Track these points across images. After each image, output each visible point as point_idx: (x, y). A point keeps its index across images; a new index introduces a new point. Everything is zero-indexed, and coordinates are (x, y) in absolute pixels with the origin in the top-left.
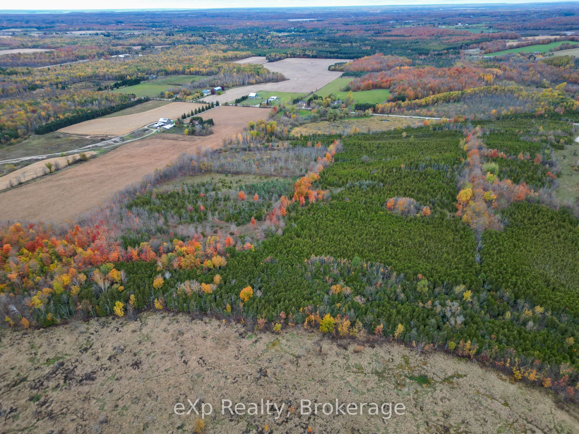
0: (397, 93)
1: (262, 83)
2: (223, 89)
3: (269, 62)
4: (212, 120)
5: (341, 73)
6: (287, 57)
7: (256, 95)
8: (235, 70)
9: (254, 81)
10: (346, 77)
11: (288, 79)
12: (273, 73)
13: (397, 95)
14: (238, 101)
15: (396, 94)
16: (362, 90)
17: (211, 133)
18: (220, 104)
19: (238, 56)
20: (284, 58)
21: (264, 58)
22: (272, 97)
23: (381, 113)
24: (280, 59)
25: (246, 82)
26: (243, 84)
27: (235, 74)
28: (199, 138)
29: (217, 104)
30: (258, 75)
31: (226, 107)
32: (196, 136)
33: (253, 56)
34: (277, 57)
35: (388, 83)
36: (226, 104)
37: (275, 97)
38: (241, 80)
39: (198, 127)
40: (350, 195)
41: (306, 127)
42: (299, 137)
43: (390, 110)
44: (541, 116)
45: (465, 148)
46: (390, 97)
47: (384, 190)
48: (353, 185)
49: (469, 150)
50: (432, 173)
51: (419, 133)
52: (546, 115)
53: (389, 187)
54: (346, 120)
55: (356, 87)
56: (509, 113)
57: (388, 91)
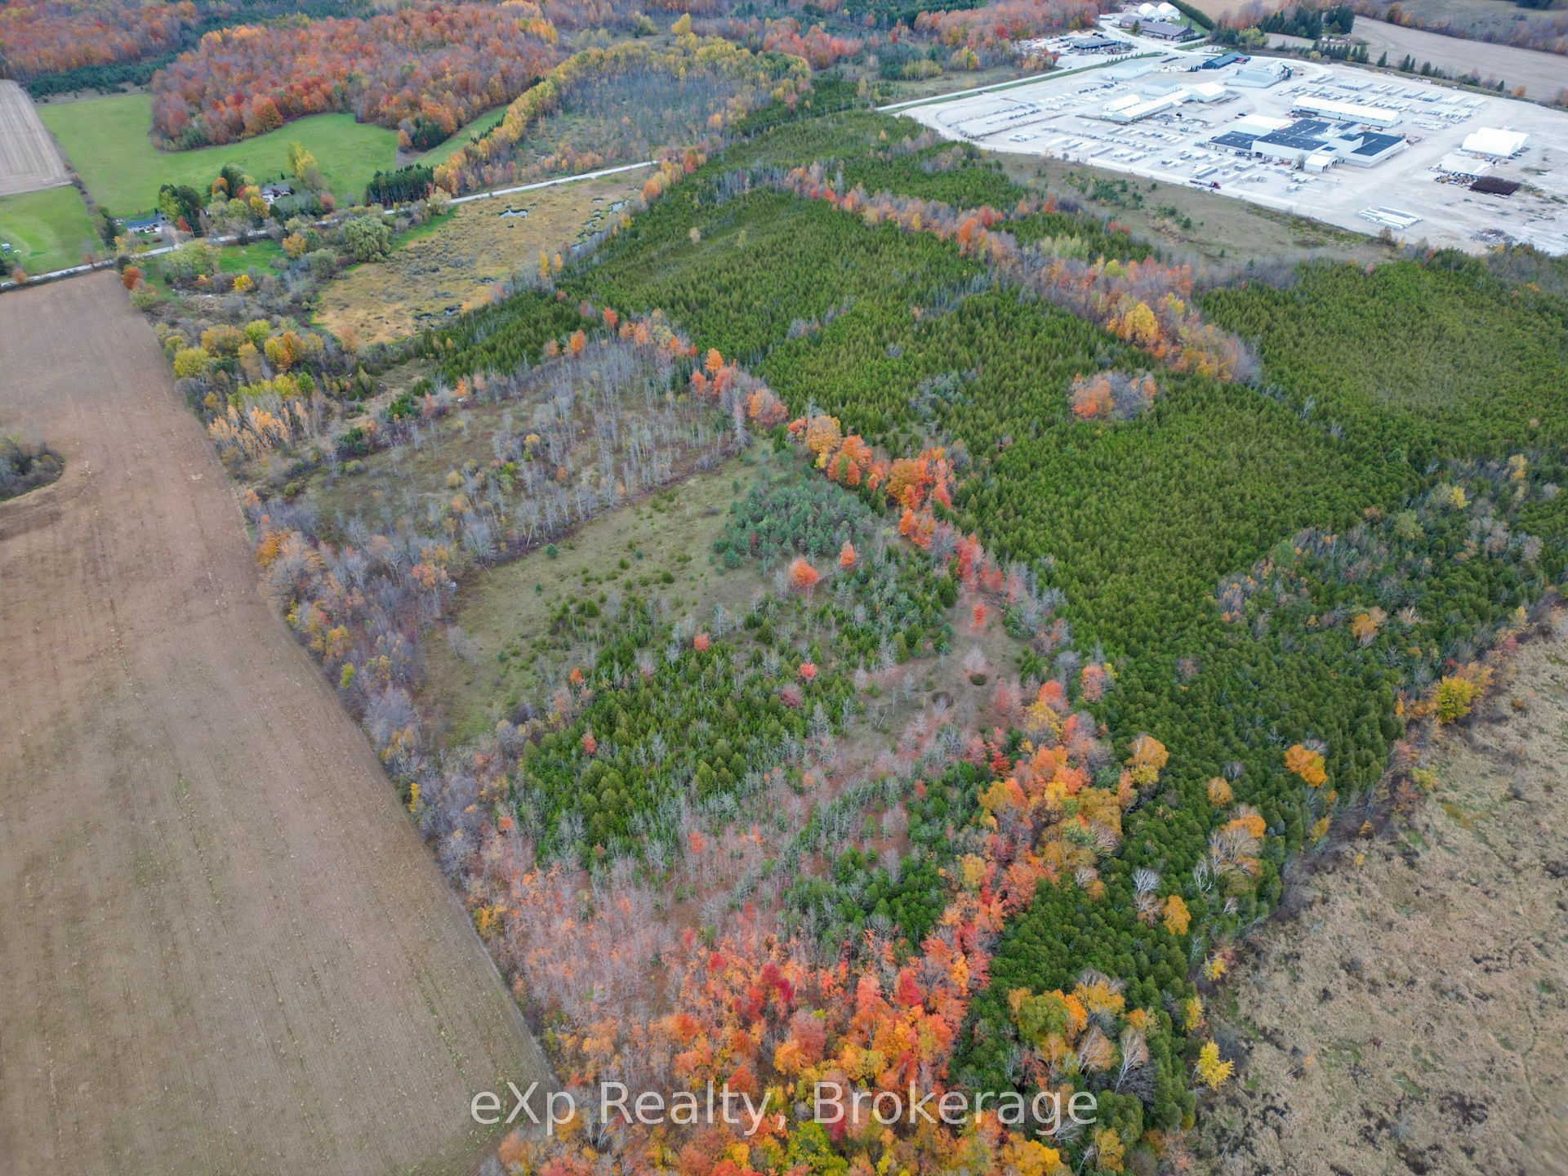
0: (406, 121)
10: (62, 97)
13: (412, 129)
15: (408, 125)
23: (466, 194)
28: (52, 499)
40: (984, 428)
41: (347, 306)
42: (436, 342)
43: (480, 178)
44: (801, 107)
45: (916, 224)
46: (402, 136)
47: (996, 382)
48: (933, 403)
49: (924, 227)
50: (991, 305)
51: (709, 222)
52: (808, 103)
53: (994, 371)
54: (412, 244)
55: (222, 129)
56: (743, 116)
57: (348, 120)
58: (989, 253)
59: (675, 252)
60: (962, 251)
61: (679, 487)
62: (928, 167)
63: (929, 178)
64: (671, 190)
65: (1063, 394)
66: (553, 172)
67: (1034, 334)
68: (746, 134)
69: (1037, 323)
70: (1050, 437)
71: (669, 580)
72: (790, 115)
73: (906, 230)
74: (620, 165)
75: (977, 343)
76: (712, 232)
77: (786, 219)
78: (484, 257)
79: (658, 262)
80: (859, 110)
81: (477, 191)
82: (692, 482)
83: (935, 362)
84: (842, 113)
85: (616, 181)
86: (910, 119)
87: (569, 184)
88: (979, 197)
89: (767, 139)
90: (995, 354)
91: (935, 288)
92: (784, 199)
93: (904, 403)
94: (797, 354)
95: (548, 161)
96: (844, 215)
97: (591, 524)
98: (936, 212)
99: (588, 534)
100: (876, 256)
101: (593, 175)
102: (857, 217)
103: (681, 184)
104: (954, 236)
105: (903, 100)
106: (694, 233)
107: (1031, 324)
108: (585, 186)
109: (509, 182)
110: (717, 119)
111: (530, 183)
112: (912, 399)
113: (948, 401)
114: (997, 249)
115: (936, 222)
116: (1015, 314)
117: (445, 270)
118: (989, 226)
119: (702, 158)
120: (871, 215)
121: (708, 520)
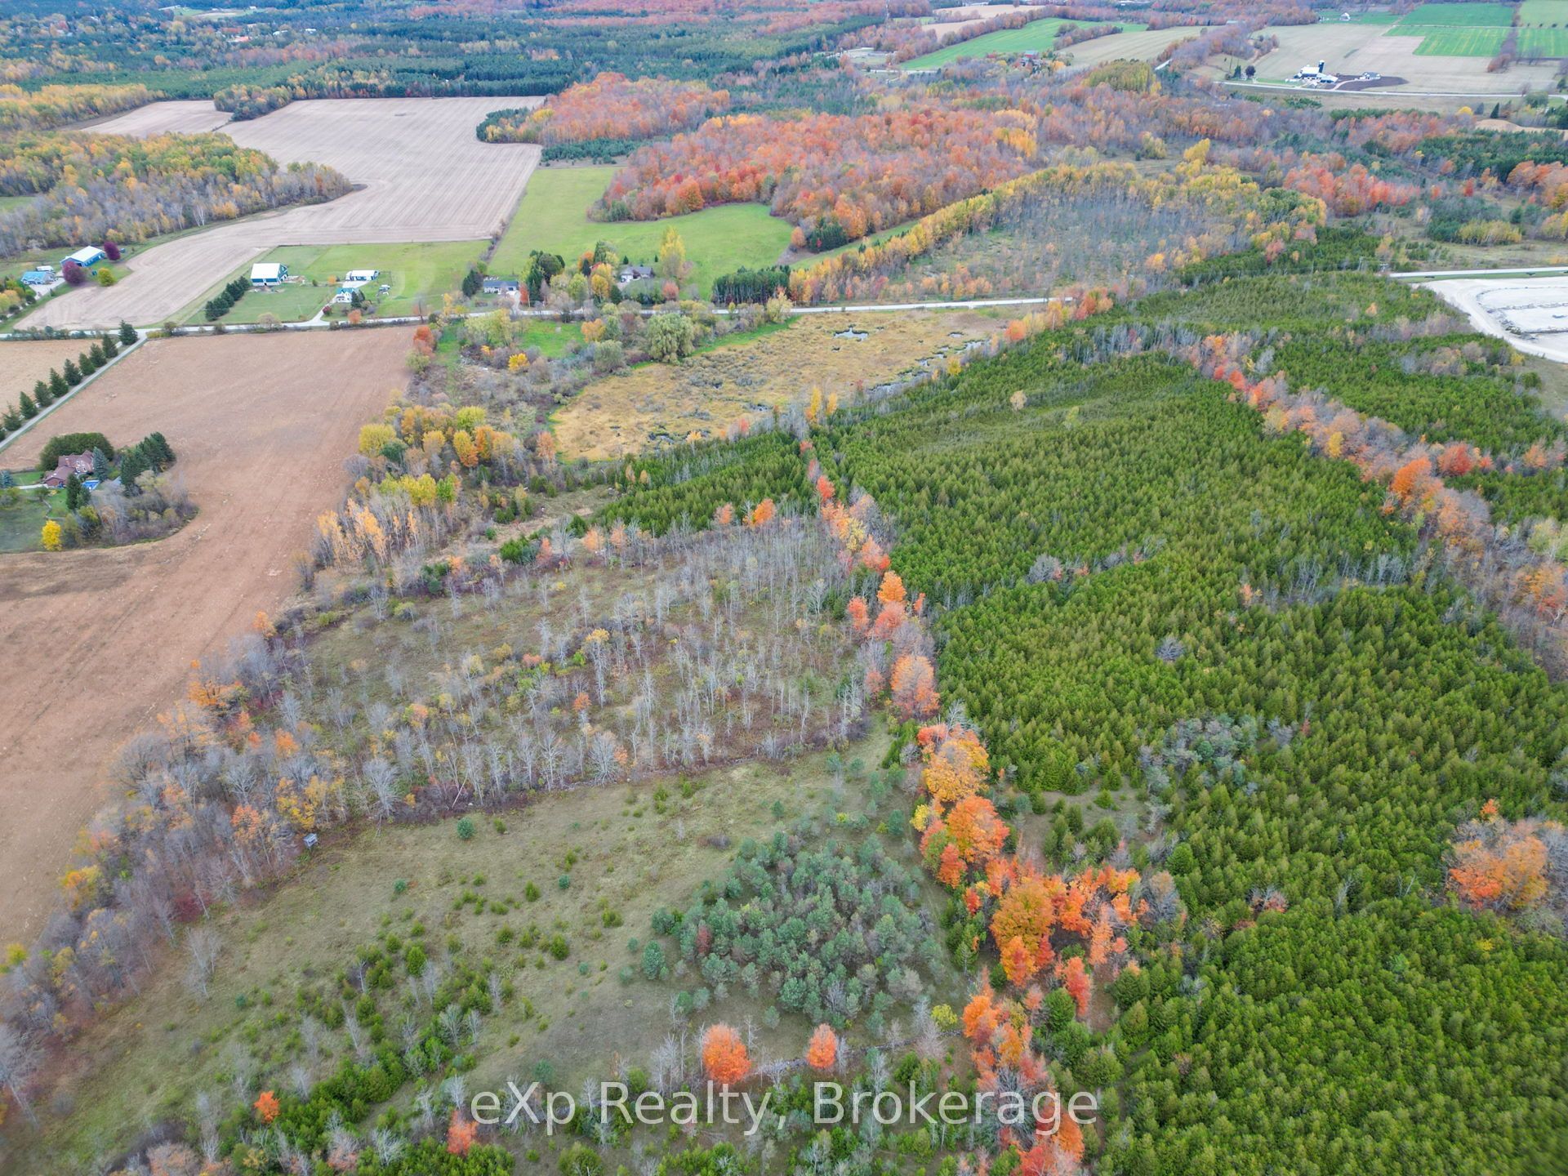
0: (811, 219)
1: (262, 210)
2: (113, 254)
3: (236, 119)
4: (159, 438)
5: (536, 151)
6: (295, 98)
7: (283, 271)
8: (125, 165)
9: (231, 207)
10: (562, 163)
11: (359, 188)
12: (294, 168)
13: (813, 227)
14: (216, 309)
15: (810, 223)
16: (675, 214)
17: (186, 512)
18: (141, 334)
19: (98, 102)
20: (286, 103)
21: (209, 105)
22: (356, 273)
23: (811, 305)
24: (272, 106)
25: (200, 213)
26: (190, 224)
27: (133, 182)
28: (139, 558)
29: (129, 336)
30: (237, 180)
31: (175, 342)
32: (110, 543)
33: (159, 99)
34: (262, 100)
35: (749, 181)
36: (170, 332)
37: (369, 274)
38: (177, 208)
39: (107, 498)
40: (1247, 856)
41: (597, 407)
42: (629, 472)
43: (841, 290)
44: (1284, 258)
45: (1333, 446)
46: (797, 234)
47: (1324, 762)
48: (1183, 768)
49: (1349, 452)
50: (1390, 613)
51: (1053, 385)
52: (1296, 255)
53: (1331, 739)
54: (721, 350)
55: (646, 205)
56: (1196, 260)
57: (763, 211)
58: (1431, 522)
59: (984, 417)
60: (1387, 507)
61: (717, 774)
62: (1409, 365)
63: (1403, 379)
64: (1040, 337)
65: (1443, 835)
66: (931, 294)
67: (1447, 686)
68: (1189, 283)
69: (1459, 668)
70: (1371, 925)
71: (561, 953)
72: (1264, 266)
73: (1316, 451)
74: (1013, 297)
75: (1326, 675)
76: (1049, 400)
77: (1159, 399)
78: (780, 379)
79: (951, 427)
80: (1362, 272)
81: (833, 303)
82: (738, 773)
83: (1226, 690)
84: (1334, 274)
85: (994, 315)
86: (1431, 294)
87: (937, 311)
88: (1470, 424)
89: (1213, 292)
90: (1348, 706)
91: (1302, 559)
92: (1172, 372)
93: (1131, 750)
94: (1021, 609)
95: (929, 281)
96: (1240, 408)
97: (557, 797)
98: (1372, 436)
99: (540, 811)
100: (1247, 482)
101: (972, 304)
102: (1255, 418)
103: (1061, 333)
104: (1388, 479)
105: (1443, 267)
106: (1018, 398)
107: (1448, 669)
108: (955, 314)
109: (872, 297)
110: (1158, 258)
111: (898, 302)
112: (1146, 750)
113: (1214, 771)
114: (1448, 518)
115: (1368, 451)
116: (1426, 641)
117: (728, 386)
118: (1455, 477)
119: (1105, 304)
120: (1275, 419)
121: (707, 853)
